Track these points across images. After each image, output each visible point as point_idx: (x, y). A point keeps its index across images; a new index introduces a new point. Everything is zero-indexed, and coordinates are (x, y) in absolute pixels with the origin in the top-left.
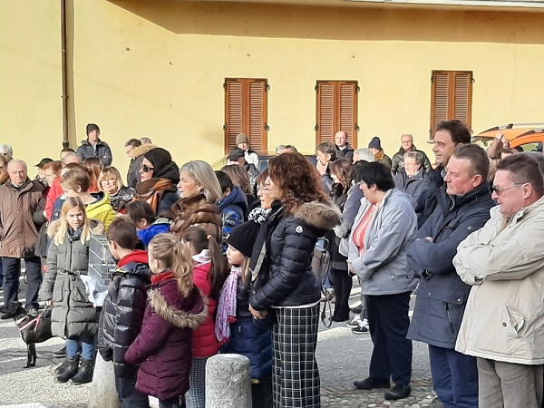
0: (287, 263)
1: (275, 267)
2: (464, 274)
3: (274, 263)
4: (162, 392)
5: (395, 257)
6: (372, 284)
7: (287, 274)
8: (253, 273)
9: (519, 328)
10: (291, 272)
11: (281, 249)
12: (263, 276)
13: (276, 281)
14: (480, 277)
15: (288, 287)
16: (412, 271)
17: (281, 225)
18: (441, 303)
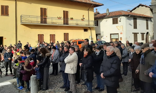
2: (65, 62)
9: (72, 69)
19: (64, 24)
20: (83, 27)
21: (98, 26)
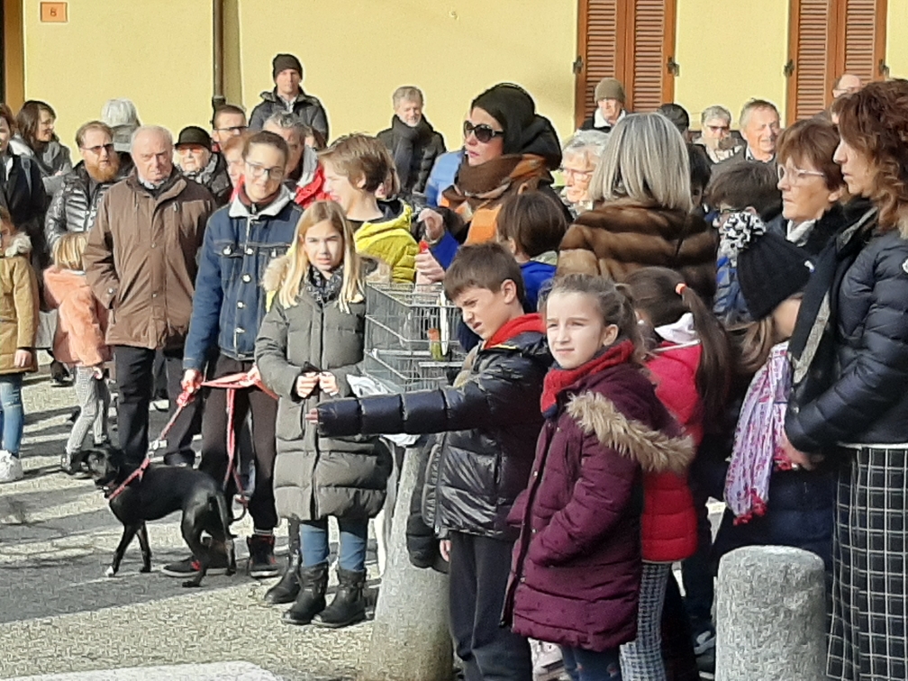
0: (879, 343)
1: (849, 353)
3: (846, 343)
4: (597, 633)
7: (879, 368)
8: (798, 364)
10: (888, 365)
11: (866, 313)
12: (819, 374)
13: (851, 385)
15: (879, 398)
17: (865, 257)
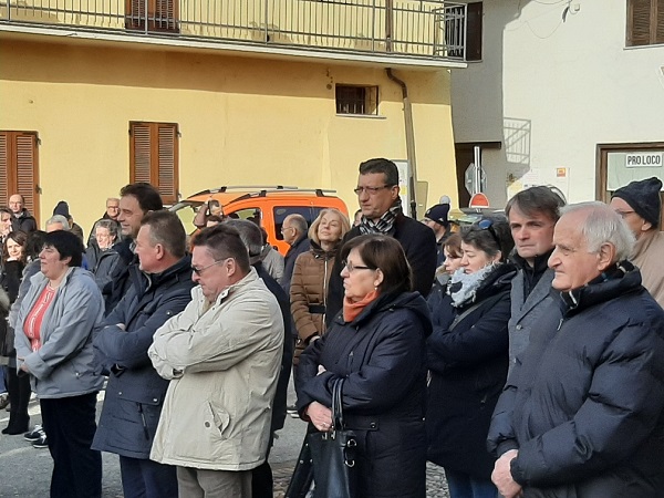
2: (161, 367)
5: (80, 351)
6: (52, 385)
9: (224, 428)
14: (179, 369)
16: (100, 366)
18: (134, 404)
19: (134, 25)
20: (326, 68)
21: (476, 66)
